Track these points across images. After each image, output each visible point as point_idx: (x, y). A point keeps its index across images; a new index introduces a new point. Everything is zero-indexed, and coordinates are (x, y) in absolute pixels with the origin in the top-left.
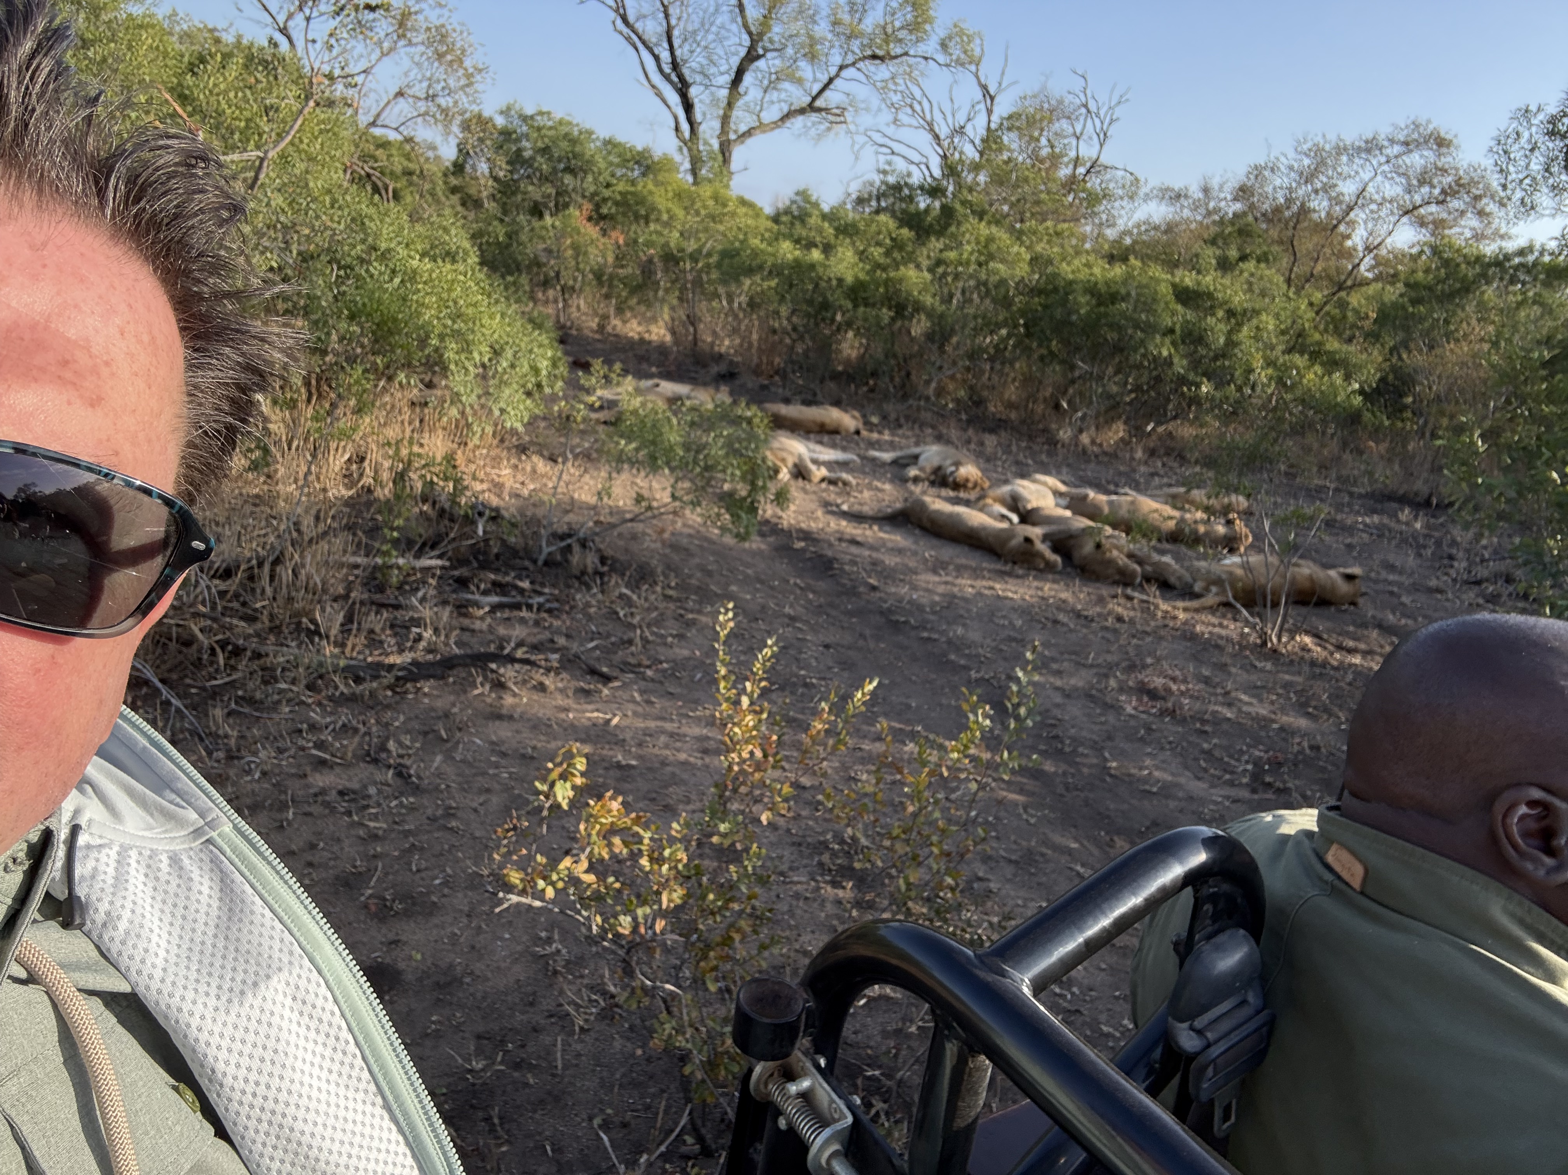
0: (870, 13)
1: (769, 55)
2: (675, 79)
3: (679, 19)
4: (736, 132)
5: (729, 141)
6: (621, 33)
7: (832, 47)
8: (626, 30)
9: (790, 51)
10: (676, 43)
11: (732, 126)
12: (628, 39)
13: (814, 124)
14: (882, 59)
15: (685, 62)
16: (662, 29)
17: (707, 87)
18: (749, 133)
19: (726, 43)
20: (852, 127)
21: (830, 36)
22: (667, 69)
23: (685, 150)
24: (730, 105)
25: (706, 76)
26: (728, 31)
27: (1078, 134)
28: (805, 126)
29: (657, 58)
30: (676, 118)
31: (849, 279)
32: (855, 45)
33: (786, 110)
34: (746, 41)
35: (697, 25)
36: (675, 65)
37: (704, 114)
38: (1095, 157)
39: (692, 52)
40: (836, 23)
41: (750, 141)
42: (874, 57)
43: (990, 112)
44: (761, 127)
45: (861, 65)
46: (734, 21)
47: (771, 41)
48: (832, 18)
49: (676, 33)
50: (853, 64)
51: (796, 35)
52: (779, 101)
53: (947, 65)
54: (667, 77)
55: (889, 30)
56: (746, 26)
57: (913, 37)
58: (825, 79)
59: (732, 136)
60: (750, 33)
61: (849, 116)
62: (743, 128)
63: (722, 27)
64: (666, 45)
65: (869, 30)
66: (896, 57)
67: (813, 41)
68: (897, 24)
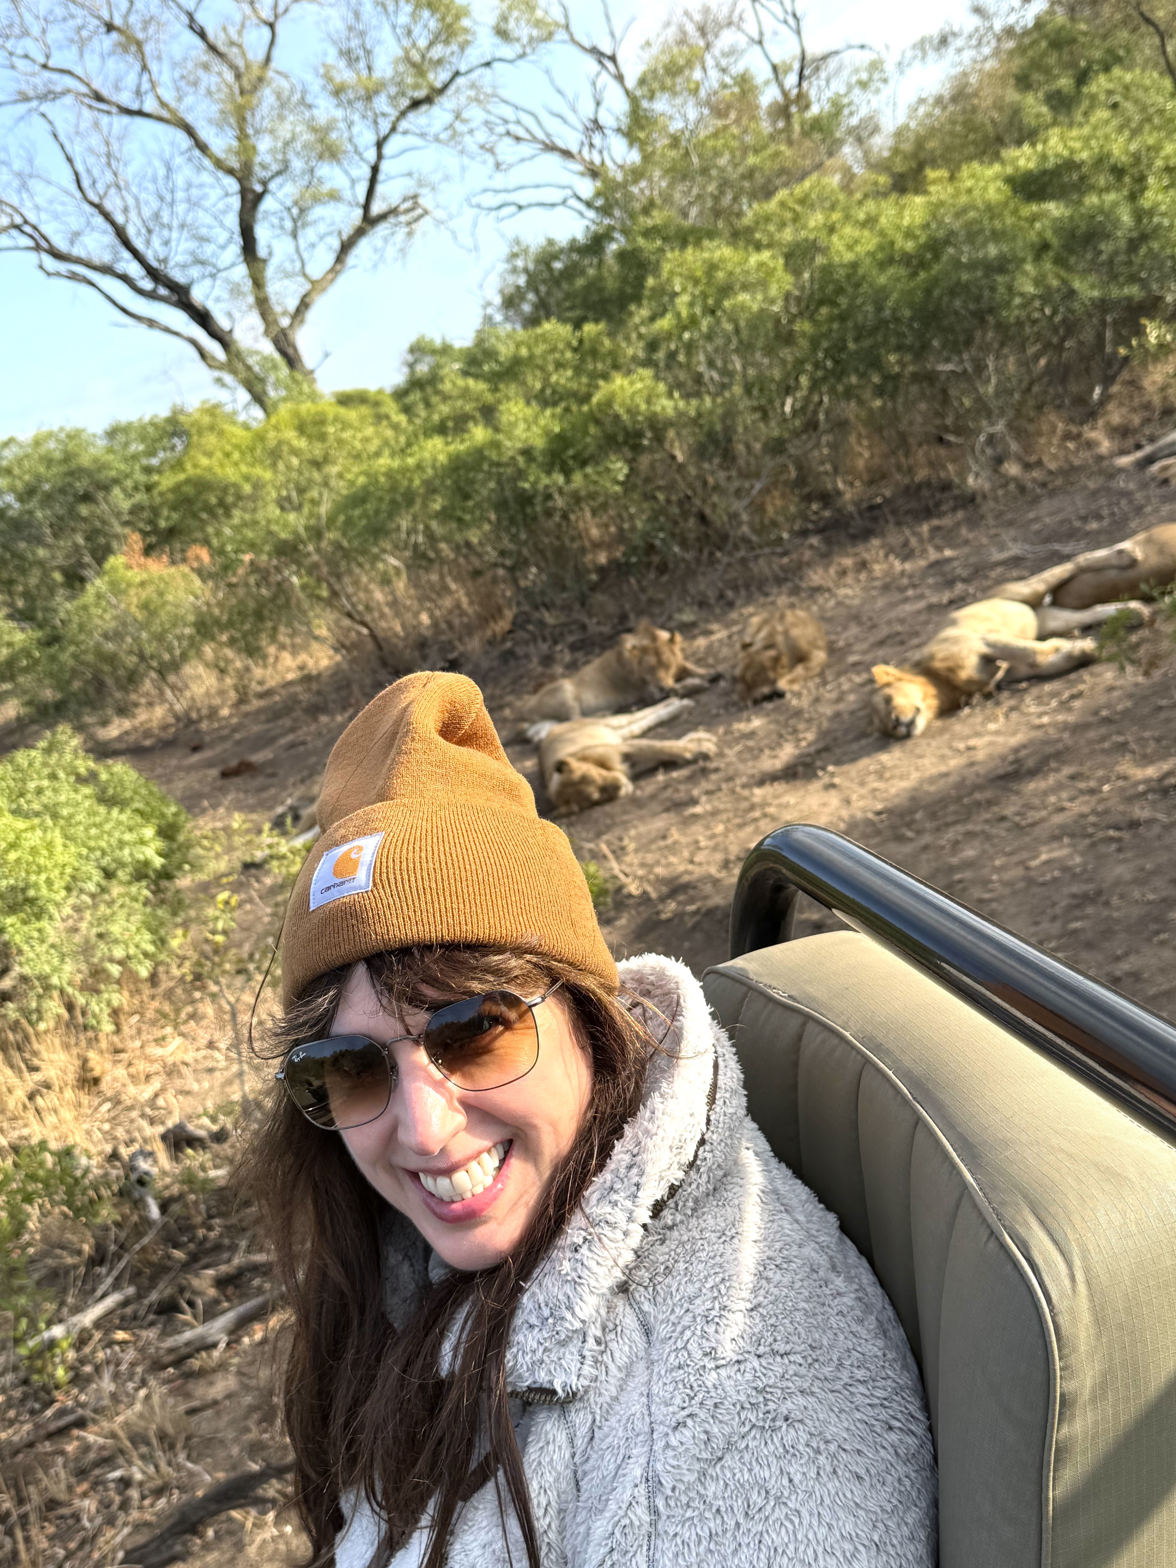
0: (377, 50)
1: (272, 186)
2: (163, 291)
3: (126, 210)
4: (285, 313)
5: (284, 332)
6: (58, 274)
7: (350, 125)
8: (63, 267)
9: (297, 164)
10: (139, 244)
11: (278, 309)
12: (73, 277)
13: (386, 240)
14: (428, 100)
15: (165, 261)
16: (110, 237)
17: (213, 276)
18: (304, 305)
19: (207, 204)
20: (440, 214)
21: (339, 114)
22: (147, 284)
23: (228, 378)
24: (258, 283)
25: (202, 263)
26: (201, 186)
27: (756, 37)
28: (376, 250)
29: (125, 278)
30: (194, 343)
31: (539, 443)
32: (381, 103)
33: (336, 244)
34: (232, 184)
35: (155, 204)
36: (153, 273)
37: (230, 315)
38: (798, 52)
39: (167, 243)
40: (338, 92)
41: (311, 315)
42: (416, 104)
43: (620, 78)
44: (317, 286)
45: (403, 125)
46: (200, 168)
47: (264, 167)
48: (330, 87)
49: (131, 232)
50: (393, 129)
51: (293, 139)
52: (322, 238)
53: (522, 56)
54: (151, 295)
55: (416, 57)
56: (219, 164)
57: (454, 47)
58: (366, 172)
59: (285, 322)
60: (230, 172)
61: (425, 201)
62: (292, 304)
63: (189, 186)
64: (126, 255)
65: (389, 73)
66: (446, 86)
67: (321, 133)
68: (422, 43)
